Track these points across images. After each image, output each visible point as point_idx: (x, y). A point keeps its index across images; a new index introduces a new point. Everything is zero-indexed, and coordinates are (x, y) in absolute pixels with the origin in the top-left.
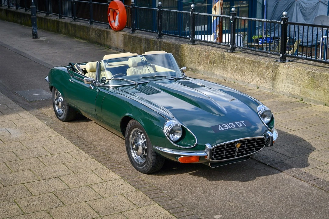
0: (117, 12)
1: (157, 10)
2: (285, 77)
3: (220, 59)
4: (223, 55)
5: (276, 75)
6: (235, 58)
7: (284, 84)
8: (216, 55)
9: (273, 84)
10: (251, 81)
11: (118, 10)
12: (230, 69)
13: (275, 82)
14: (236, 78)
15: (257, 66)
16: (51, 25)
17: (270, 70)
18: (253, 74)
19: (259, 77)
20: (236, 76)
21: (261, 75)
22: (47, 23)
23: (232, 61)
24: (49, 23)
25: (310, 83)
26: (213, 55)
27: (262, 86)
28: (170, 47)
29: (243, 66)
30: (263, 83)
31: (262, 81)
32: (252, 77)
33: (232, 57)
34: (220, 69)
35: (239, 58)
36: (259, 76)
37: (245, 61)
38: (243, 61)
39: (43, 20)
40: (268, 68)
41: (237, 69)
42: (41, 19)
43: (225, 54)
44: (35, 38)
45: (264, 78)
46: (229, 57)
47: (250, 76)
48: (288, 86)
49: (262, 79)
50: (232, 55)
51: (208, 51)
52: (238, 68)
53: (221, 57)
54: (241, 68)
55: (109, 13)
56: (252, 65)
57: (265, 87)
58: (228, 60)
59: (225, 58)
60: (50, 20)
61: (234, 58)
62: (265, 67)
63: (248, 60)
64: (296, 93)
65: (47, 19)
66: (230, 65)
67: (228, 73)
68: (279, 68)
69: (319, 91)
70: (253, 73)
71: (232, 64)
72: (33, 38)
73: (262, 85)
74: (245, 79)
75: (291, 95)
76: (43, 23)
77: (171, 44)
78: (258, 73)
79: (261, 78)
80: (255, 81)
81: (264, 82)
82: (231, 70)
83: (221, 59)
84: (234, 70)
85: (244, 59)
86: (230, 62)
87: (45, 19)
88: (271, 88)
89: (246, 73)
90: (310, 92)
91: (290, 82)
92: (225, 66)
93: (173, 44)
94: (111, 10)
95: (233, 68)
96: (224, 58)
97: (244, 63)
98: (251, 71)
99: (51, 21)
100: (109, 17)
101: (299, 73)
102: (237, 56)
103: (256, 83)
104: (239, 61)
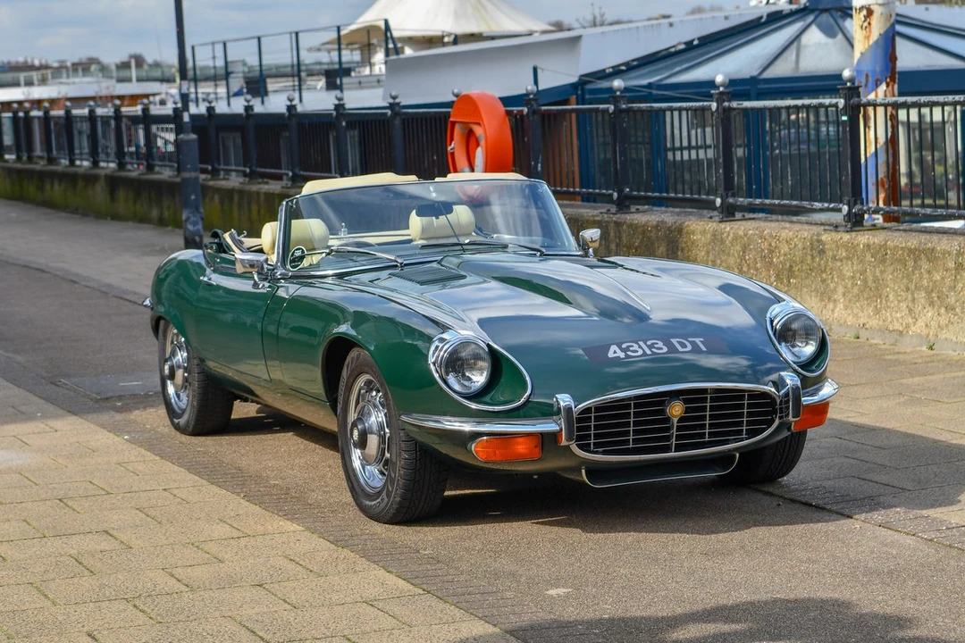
0: (479, 131)
1: (608, 109)
3: (809, 257)
4: (819, 241)
6: (855, 247)
8: (796, 245)
10: (908, 326)
11: (479, 125)
12: (841, 290)
14: (862, 321)
15: (925, 265)
16: (262, 211)
18: (914, 300)
19: (934, 306)
20: (861, 314)
21: (938, 297)
22: (250, 210)
23: (848, 258)
24: (254, 208)
26: (785, 248)
27: (944, 337)
28: (649, 238)
29: (882, 272)
30: (947, 325)
31: (943, 320)
32: (910, 311)
33: (845, 246)
34: (811, 296)
35: (868, 246)
36: (932, 304)
37: (886, 254)
38: (881, 254)
39: (236, 198)
40: (959, 267)
41: (865, 287)
42: (228, 194)
43: (824, 237)
45: (950, 308)
46: (837, 246)
47: (903, 305)
49: (943, 310)
50: (846, 237)
51: (771, 236)
52: (865, 281)
53: (812, 249)
54: (876, 280)
55: (452, 139)
56: (911, 263)
57: (954, 339)
58: (834, 258)
59: (824, 252)
60: (258, 193)
61: (851, 248)
62: (951, 265)
63: (896, 247)
65: (250, 193)
66: (841, 277)
67: (835, 307)
70: (913, 294)
71: (848, 270)
73: (943, 335)
74: (890, 320)
76: (235, 209)
77: (652, 227)
78: (929, 292)
79: (940, 307)
80: (921, 323)
81: (949, 321)
82: (844, 295)
83: (813, 258)
84: (855, 290)
85: (884, 246)
86: (839, 264)
87: (241, 192)
89: (891, 297)
92: (823, 281)
93: (657, 226)
94: (458, 129)
95: (849, 286)
96: (822, 252)
97: (883, 261)
98: (908, 289)
99: (262, 197)
100: (452, 154)
102: (863, 238)
103: (925, 331)
104: (869, 257)
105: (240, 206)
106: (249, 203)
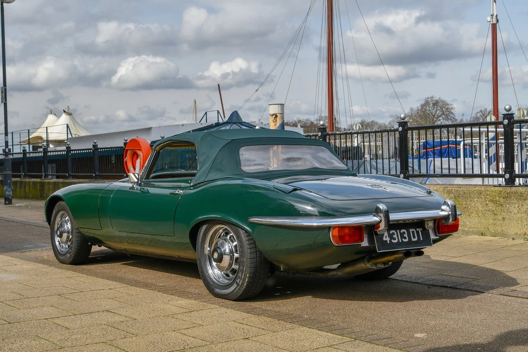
0: (139, 152)
11: (140, 150)
16: (31, 189)
22: (25, 188)
24: (27, 188)
39: (19, 184)
44: (9, 204)
55: (126, 156)
65: (25, 183)
72: (5, 204)
76: (18, 189)
87: (21, 182)
94: (129, 152)
99: (31, 184)
100: (126, 162)
105: (20, 187)
106: (25, 186)
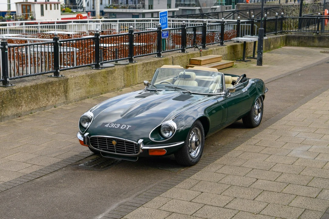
2: (74, 86)
3: (10, 96)
4: (13, 90)
5: (67, 88)
7: (74, 93)
9: (66, 96)
10: (47, 104)
12: (23, 102)
13: (67, 94)
14: (32, 108)
15: (50, 86)
17: (62, 86)
18: (48, 97)
20: (32, 106)
21: (55, 93)
23: (25, 92)
25: (90, 83)
29: (37, 92)
30: (58, 100)
32: (47, 100)
35: (32, 86)
36: (53, 96)
40: (60, 84)
43: (15, 88)
45: (58, 95)
47: (45, 99)
48: (77, 93)
49: (56, 96)
52: (32, 97)
54: (36, 95)
56: (46, 87)
59: (16, 92)
62: (58, 84)
64: (83, 95)
66: (23, 98)
67: (22, 108)
68: (69, 81)
69: (96, 86)
71: (25, 96)
73: (57, 102)
74: (41, 104)
75: (80, 99)
78: (52, 93)
80: (51, 102)
84: (29, 100)
86: (22, 94)
88: (65, 101)
89: (41, 98)
90: (91, 89)
91: (78, 88)
92: (16, 101)
95: (26, 99)
97: (37, 89)
98: (46, 94)
101: (83, 78)
104: (32, 89)
